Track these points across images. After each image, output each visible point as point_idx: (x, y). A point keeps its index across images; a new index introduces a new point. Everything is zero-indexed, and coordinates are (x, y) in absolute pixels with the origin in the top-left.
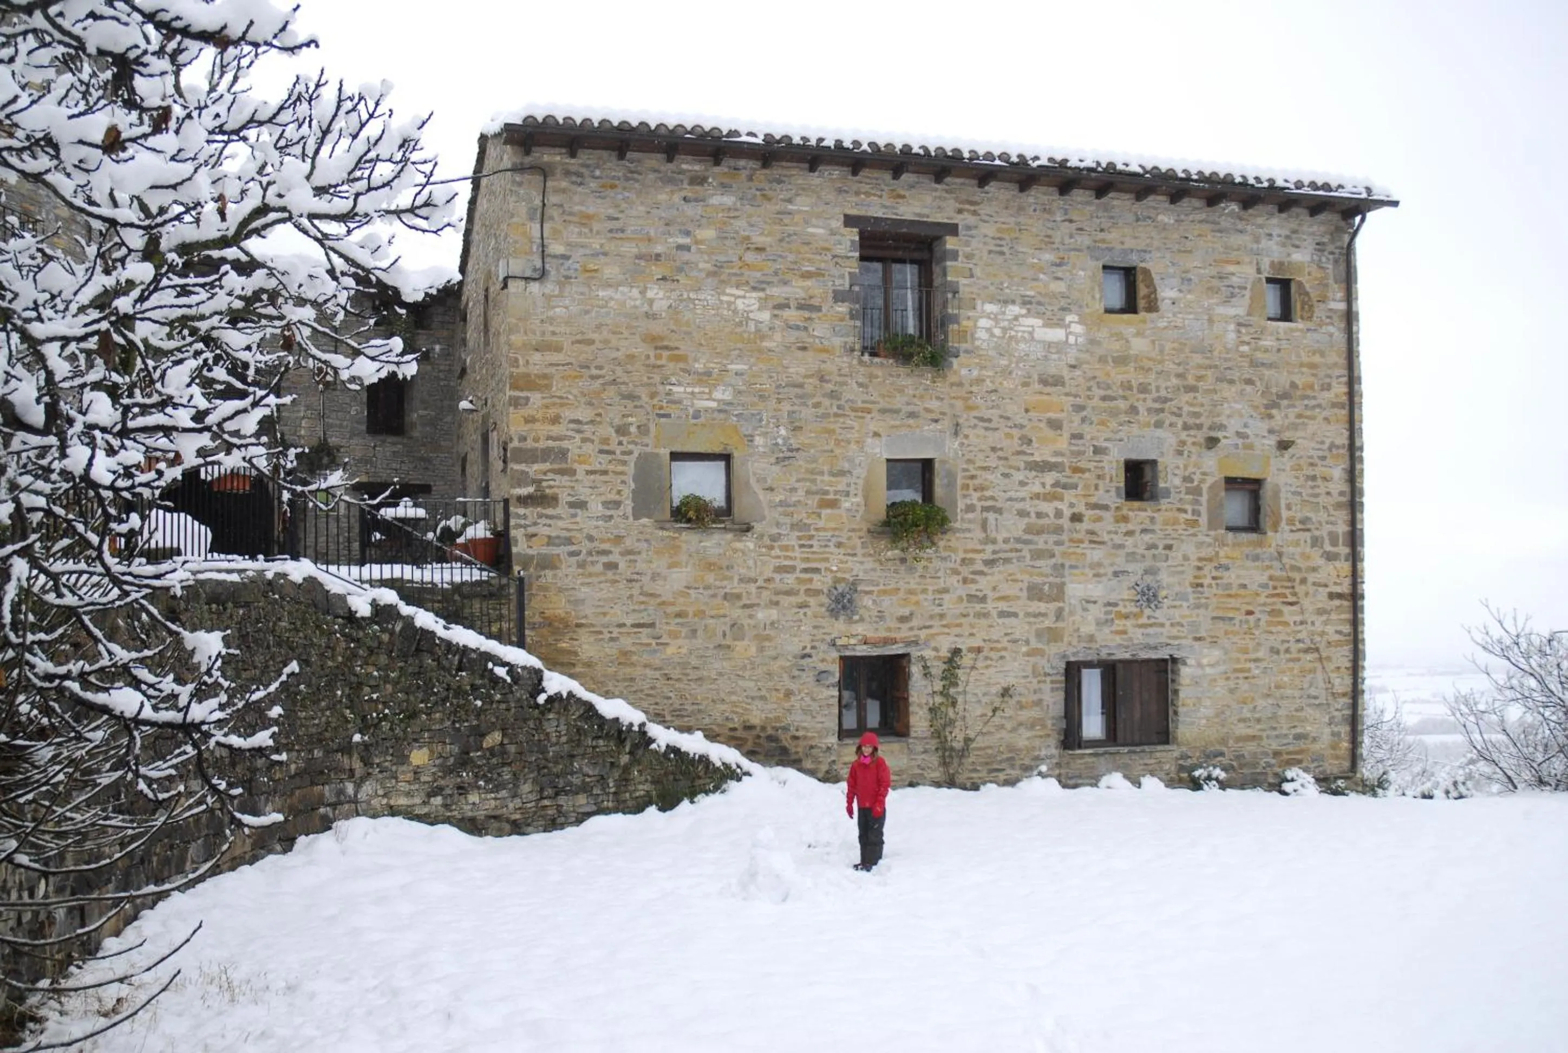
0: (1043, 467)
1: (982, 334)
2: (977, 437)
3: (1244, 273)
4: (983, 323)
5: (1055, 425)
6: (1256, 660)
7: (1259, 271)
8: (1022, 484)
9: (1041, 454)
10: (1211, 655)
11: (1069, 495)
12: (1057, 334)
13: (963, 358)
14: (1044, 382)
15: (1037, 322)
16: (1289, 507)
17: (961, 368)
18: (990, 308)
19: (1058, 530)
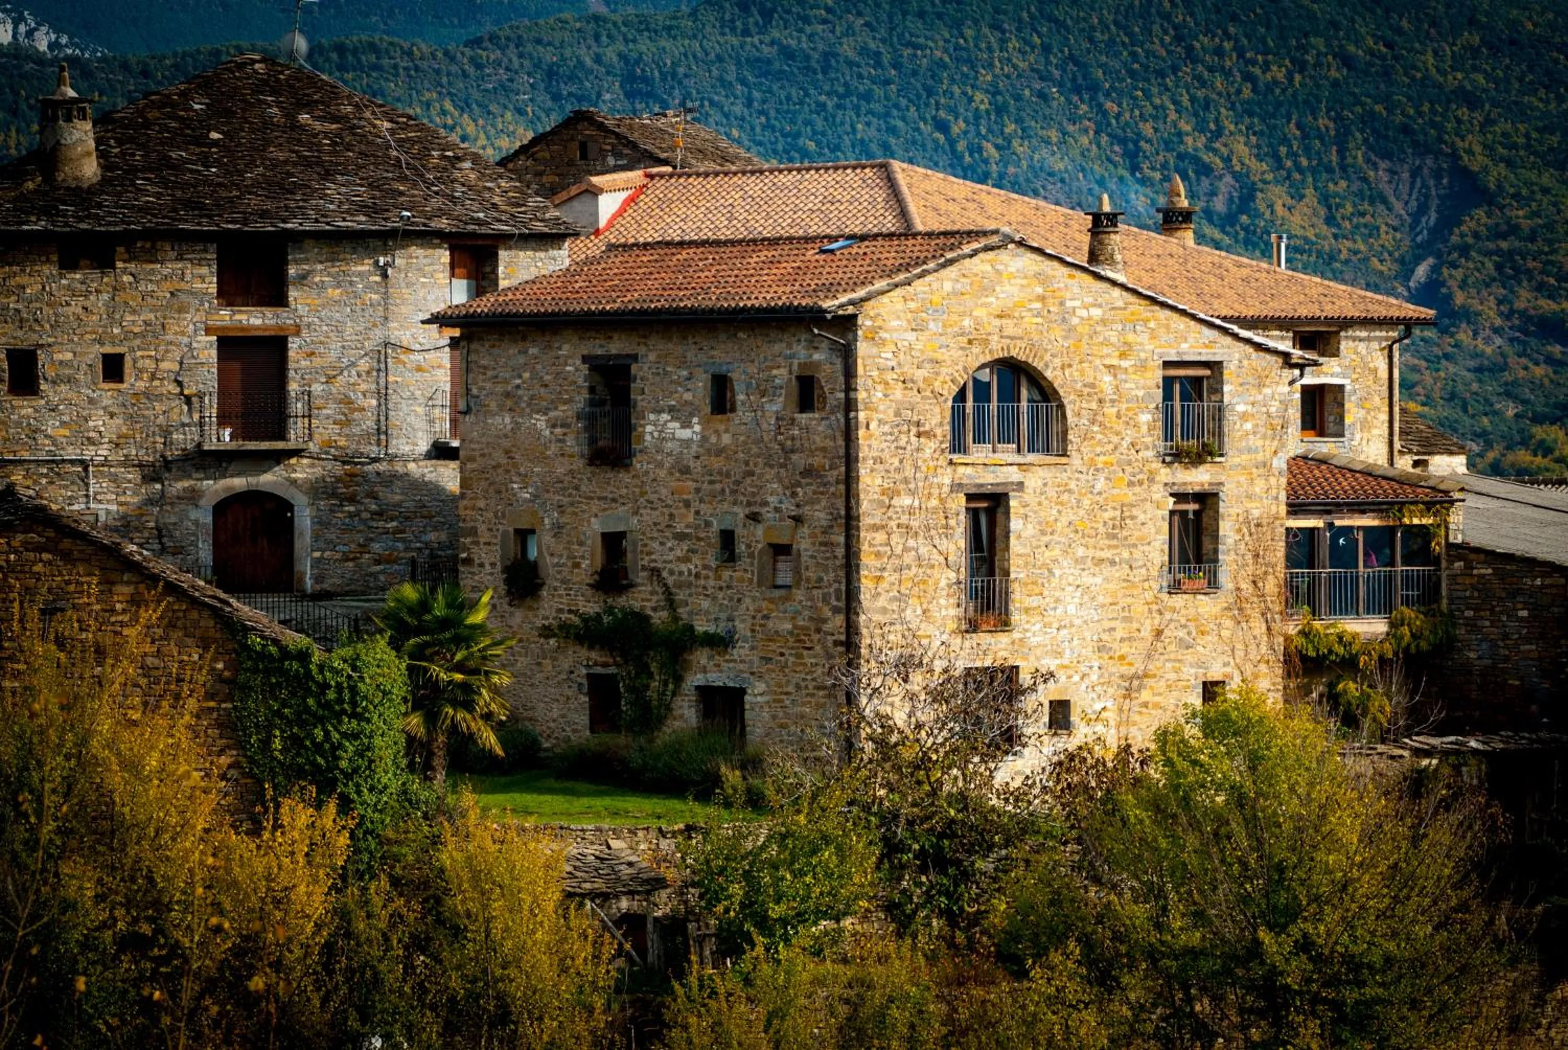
0: (681, 537)
1: (648, 438)
2: (648, 516)
3: (781, 375)
4: (649, 428)
5: (687, 504)
6: (787, 693)
7: (790, 373)
8: (671, 549)
9: (680, 528)
10: (761, 687)
11: (696, 560)
12: (686, 434)
13: (639, 457)
14: (681, 472)
15: (677, 425)
16: (807, 568)
17: (639, 464)
18: (652, 417)
19: (690, 585)
